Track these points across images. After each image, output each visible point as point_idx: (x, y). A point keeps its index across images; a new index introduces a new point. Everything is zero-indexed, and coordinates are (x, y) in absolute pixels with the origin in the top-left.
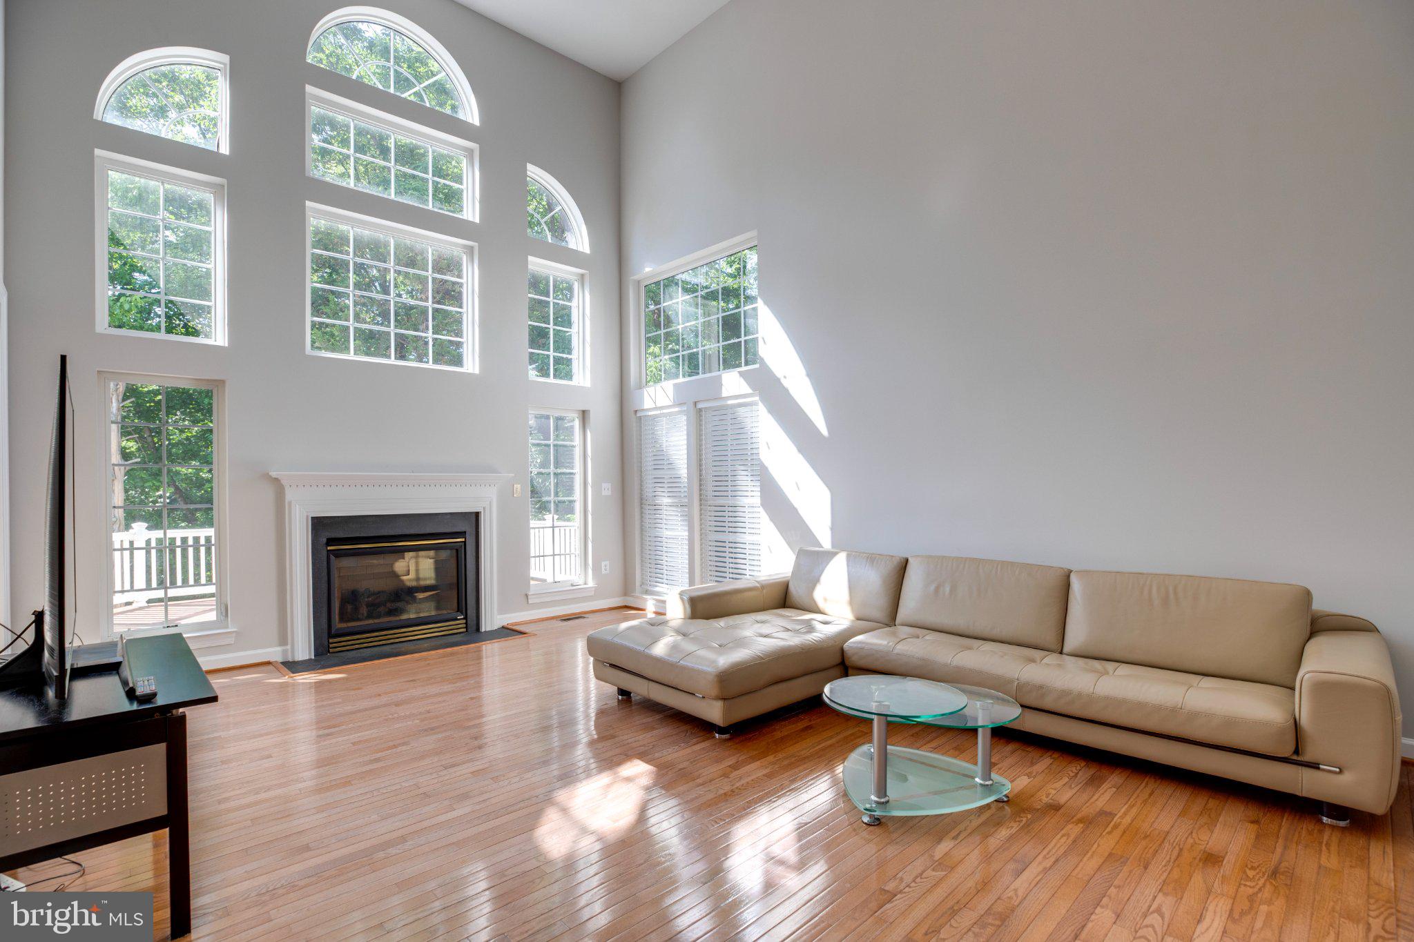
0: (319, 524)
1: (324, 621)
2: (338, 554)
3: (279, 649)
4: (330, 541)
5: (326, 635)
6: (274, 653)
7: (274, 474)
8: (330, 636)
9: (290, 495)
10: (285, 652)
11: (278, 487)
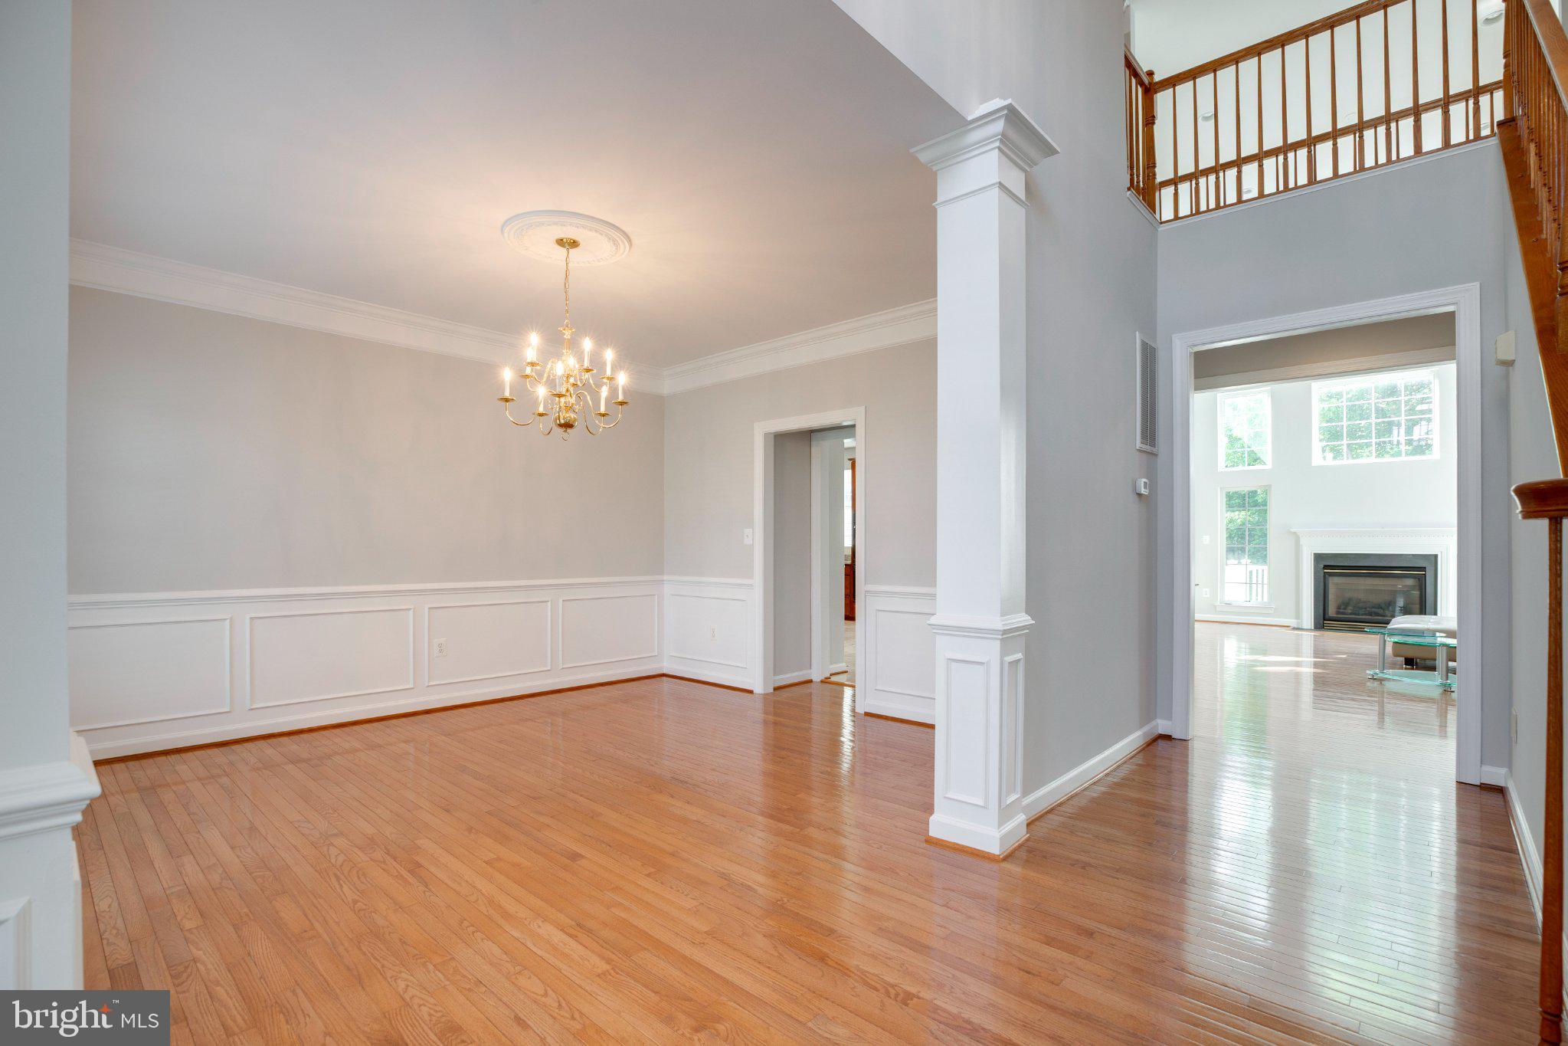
0: (1318, 557)
1: (1321, 611)
2: (1331, 574)
3: (1296, 621)
4: (1326, 567)
5: (1322, 618)
6: (1293, 622)
7: (1293, 530)
8: (1325, 620)
9: (1302, 542)
10: (1298, 623)
11: (1296, 538)
